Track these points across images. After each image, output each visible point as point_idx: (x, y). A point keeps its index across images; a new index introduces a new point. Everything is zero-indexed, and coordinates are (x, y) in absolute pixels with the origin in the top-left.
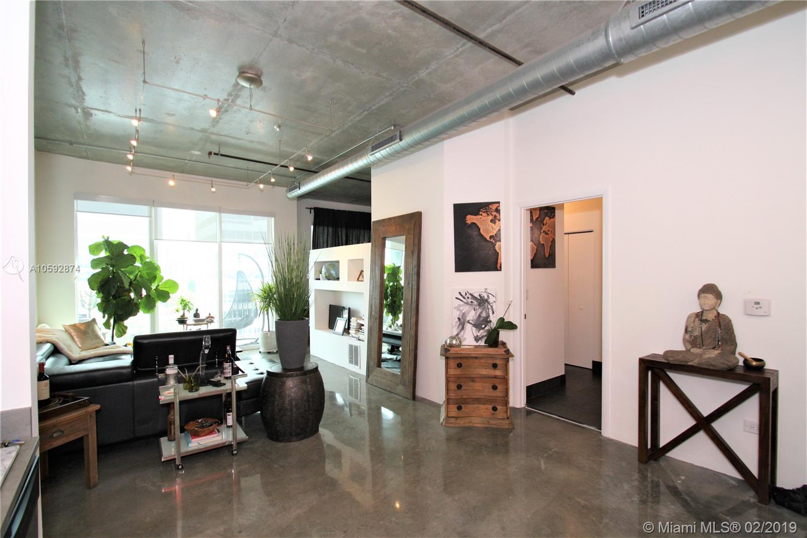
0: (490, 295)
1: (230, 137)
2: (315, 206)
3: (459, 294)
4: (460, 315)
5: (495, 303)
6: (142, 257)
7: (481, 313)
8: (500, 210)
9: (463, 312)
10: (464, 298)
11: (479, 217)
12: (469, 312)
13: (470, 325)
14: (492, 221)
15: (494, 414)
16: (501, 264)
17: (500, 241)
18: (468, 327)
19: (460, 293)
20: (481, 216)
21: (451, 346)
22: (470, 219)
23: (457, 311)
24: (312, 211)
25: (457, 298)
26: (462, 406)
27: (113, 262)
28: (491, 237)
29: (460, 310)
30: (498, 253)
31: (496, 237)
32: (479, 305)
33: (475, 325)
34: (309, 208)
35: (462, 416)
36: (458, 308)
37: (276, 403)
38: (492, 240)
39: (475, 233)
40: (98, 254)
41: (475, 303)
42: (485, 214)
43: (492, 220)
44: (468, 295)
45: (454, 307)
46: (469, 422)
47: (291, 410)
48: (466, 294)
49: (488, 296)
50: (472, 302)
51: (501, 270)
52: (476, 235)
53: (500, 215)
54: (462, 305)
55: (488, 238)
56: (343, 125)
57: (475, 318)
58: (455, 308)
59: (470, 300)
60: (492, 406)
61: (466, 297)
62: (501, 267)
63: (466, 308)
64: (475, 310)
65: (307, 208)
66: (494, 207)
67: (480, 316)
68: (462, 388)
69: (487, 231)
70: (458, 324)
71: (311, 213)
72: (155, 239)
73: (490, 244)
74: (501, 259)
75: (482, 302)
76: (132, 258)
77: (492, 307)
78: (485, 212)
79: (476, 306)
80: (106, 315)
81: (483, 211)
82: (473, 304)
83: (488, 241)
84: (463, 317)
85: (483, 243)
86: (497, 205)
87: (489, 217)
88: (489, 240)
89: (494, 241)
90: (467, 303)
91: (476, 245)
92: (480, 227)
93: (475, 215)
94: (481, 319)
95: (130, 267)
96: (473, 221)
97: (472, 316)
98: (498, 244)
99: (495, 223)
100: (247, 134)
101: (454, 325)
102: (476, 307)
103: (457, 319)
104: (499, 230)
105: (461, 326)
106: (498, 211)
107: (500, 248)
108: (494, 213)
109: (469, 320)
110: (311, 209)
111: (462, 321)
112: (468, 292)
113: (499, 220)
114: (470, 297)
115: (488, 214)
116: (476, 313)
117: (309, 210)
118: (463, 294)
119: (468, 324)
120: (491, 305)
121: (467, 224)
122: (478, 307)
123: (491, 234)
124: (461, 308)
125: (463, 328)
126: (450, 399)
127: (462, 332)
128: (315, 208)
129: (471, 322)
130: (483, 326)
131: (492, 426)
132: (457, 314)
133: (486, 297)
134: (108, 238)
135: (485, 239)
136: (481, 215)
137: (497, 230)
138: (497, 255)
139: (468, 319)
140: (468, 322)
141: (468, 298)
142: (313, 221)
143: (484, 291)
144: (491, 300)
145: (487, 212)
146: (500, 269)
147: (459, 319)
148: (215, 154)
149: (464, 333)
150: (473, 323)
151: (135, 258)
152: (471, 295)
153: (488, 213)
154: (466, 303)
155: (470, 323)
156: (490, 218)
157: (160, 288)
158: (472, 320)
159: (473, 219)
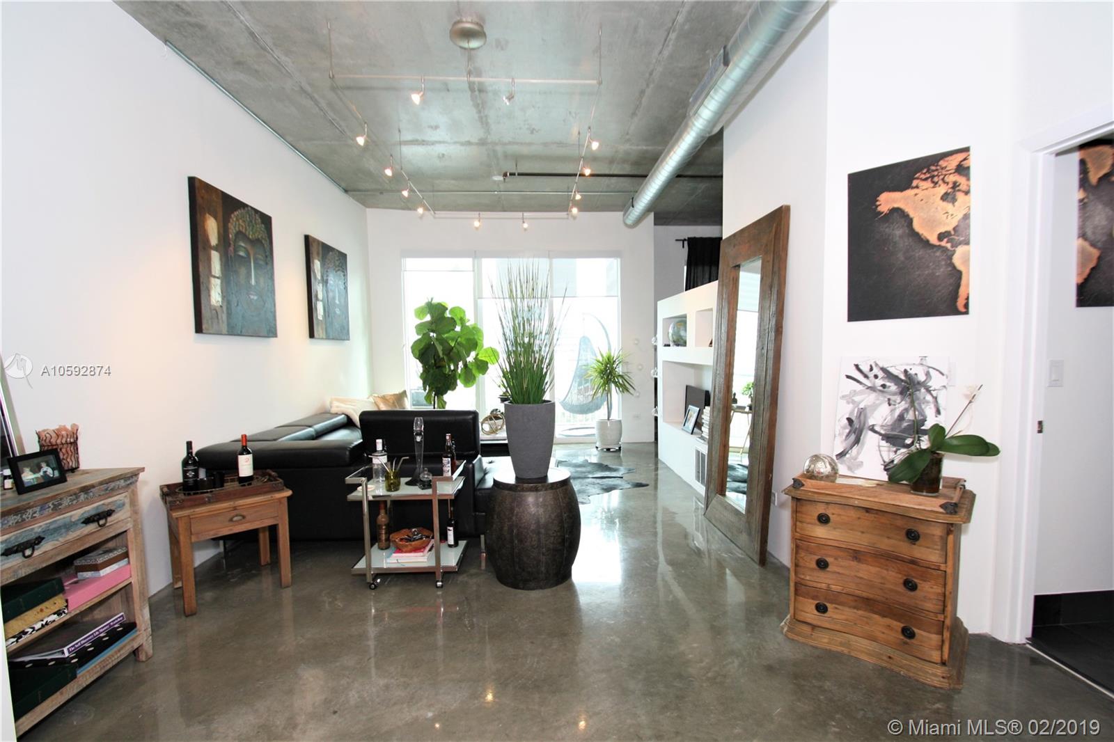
0: (931, 370)
1: (517, 143)
2: (689, 236)
3: (854, 368)
4: (852, 412)
5: (944, 390)
6: (462, 320)
7: (906, 410)
8: (968, 168)
9: (862, 406)
10: (866, 376)
11: (910, 192)
12: (875, 407)
13: (877, 436)
14: (945, 197)
15: (906, 643)
16: (967, 299)
17: (967, 243)
18: (871, 440)
19: (857, 366)
20: (916, 191)
21: (810, 475)
22: (887, 201)
23: (848, 403)
24: (686, 243)
25: (848, 377)
26: (828, 605)
27: (434, 327)
28: (941, 237)
29: (853, 402)
30: (960, 273)
31: (957, 235)
32: (903, 392)
33: (887, 438)
34: (681, 240)
35: (827, 625)
36: (849, 398)
37: (494, 526)
38: (943, 243)
39: (898, 232)
40: (424, 318)
41: (893, 387)
42: (928, 184)
43: (946, 194)
44: (876, 371)
45: (840, 395)
46: (841, 644)
47: (512, 542)
48: (871, 369)
49: (928, 374)
50: (884, 386)
51: (967, 313)
52: (901, 237)
53: (968, 179)
54: (861, 393)
55: (933, 239)
56: (651, 74)
57: (889, 420)
58: (843, 397)
59: (879, 382)
60: (902, 625)
61: (871, 375)
62: (966, 306)
63: (868, 399)
64: (890, 405)
65: (677, 240)
66: (952, 163)
67: (901, 418)
68: (828, 569)
69: (931, 223)
70: (847, 431)
71: (683, 247)
72: (479, 298)
73: (938, 254)
74: (968, 285)
75: (909, 386)
76: (452, 322)
77: (935, 398)
78: (926, 179)
79: (894, 394)
80: (428, 388)
81: (923, 177)
82: (886, 390)
83: (933, 246)
84: (859, 416)
85: (920, 252)
86: (960, 157)
87: (937, 189)
88: (937, 243)
89: (949, 246)
90: (872, 389)
91: (901, 256)
92: (912, 215)
93: (902, 190)
94: (905, 424)
95: (452, 332)
96: (896, 206)
97: (882, 415)
98: (960, 250)
99: (954, 200)
100: (532, 133)
101: (837, 433)
102: (893, 398)
103: (846, 422)
104: (966, 217)
105: (853, 437)
106: (963, 170)
107: (966, 261)
108: (952, 178)
109: (873, 425)
110: (684, 241)
111: (856, 425)
112: (877, 365)
113: (967, 193)
114: (881, 374)
115: (936, 183)
116: (893, 411)
117: (682, 242)
118: (865, 369)
119: (870, 433)
120: (934, 393)
121: (880, 213)
122: (898, 398)
123: (943, 230)
124: (857, 399)
125: (857, 441)
126: (801, 584)
127: (855, 449)
128: (689, 238)
129: (877, 428)
130: (908, 441)
131: (897, 669)
132: (846, 410)
133: (922, 378)
134: (432, 299)
135: (926, 243)
136: (917, 187)
137: (960, 216)
138: (956, 276)
139: (871, 422)
140: (872, 429)
141: (876, 377)
142: (686, 258)
143: (918, 361)
144: (936, 382)
145: (933, 177)
146: (963, 310)
147: (850, 420)
148: (511, 174)
149: (858, 453)
150: (883, 432)
151: (455, 321)
152: (884, 370)
153: (936, 179)
154: (869, 388)
155: (876, 432)
156: (942, 189)
157: (480, 357)
158: (882, 426)
159: (894, 201)
